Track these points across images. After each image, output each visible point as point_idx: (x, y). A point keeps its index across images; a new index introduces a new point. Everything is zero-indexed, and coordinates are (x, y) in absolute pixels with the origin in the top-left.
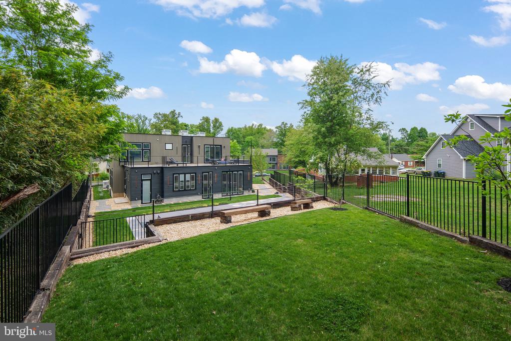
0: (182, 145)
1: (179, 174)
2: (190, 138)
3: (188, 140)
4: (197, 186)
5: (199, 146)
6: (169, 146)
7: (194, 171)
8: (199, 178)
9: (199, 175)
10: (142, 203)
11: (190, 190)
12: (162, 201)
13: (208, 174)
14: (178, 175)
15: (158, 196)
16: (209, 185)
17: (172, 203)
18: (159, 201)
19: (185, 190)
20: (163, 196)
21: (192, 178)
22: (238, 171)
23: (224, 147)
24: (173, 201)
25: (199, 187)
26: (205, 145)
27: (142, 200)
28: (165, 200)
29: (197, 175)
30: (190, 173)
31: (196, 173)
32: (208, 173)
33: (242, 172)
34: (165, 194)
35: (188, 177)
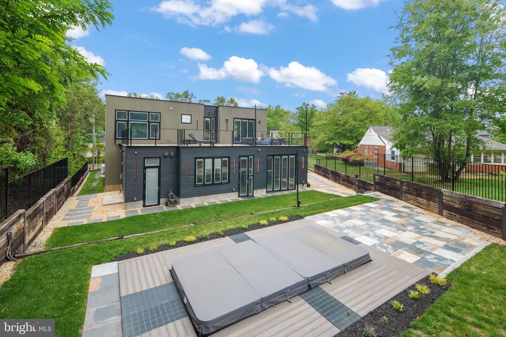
0: (204, 118)
1: (204, 158)
2: (214, 108)
3: (212, 111)
4: (231, 177)
5: (227, 120)
6: (186, 119)
7: (226, 154)
8: (234, 165)
9: (234, 161)
10: (144, 206)
11: (221, 184)
12: (176, 203)
13: (246, 158)
14: (202, 160)
15: (171, 193)
16: (248, 176)
17: (193, 206)
18: (171, 202)
19: (213, 184)
20: (178, 194)
21: (224, 164)
22: (288, 155)
23: (260, 122)
24: (194, 202)
25: (234, 179)
26: (234, 118)
27: (144, 200)
28: (182, 200)
29: (231, 160)
30: (222, 158)
31: (229, 158)
32: (248, 156)
33: (294, 156)
34: (182, 191)
35: (218, 162)
